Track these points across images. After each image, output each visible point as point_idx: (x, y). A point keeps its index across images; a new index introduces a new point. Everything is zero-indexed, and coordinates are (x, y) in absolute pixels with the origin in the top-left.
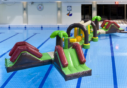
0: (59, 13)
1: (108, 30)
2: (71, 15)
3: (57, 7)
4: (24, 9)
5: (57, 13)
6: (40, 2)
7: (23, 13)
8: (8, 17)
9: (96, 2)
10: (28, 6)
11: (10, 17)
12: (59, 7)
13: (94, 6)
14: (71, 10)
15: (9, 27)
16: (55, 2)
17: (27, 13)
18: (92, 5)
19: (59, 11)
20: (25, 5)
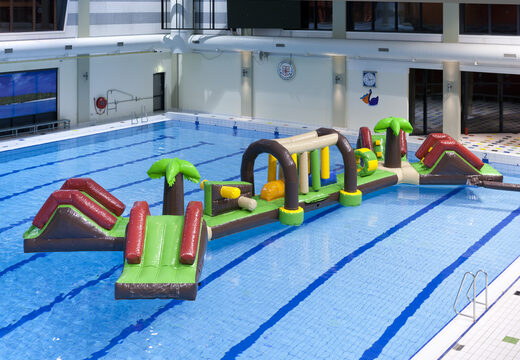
0: (338, 94)
1: (431, 170)
2: (374, 102)
3: (334, 74)
4: (244, 72)
5: (334, 90)
6: (287, 55)
7: (242, 83)
8: (206, 93)
9: (458, 64)
10: (256, 64)
11: (210, 93)
12: (339, 71)
13: (451, 77)
14: (374, 85)
15: (197, 123)
16: (328, 57)
17: (252, 85)
18: (442, 71)
19: (339, 86)
20: (246, 59)
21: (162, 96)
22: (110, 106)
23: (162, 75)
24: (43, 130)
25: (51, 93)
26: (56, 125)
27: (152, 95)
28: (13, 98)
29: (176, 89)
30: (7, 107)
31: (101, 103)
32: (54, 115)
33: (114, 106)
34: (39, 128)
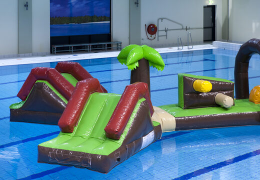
21: (213, 28)
22: (160, 33)
23: (213, 8)
24: (96, 49)
25: (105, 17)
26: (109, 46)
27: (202, 26)
28: (71, 19)
29: (227, 22)
30: (65, 26)
31: (152, 29)
32: (108, 37)
33: (164, 33)
34: (93, 46)
